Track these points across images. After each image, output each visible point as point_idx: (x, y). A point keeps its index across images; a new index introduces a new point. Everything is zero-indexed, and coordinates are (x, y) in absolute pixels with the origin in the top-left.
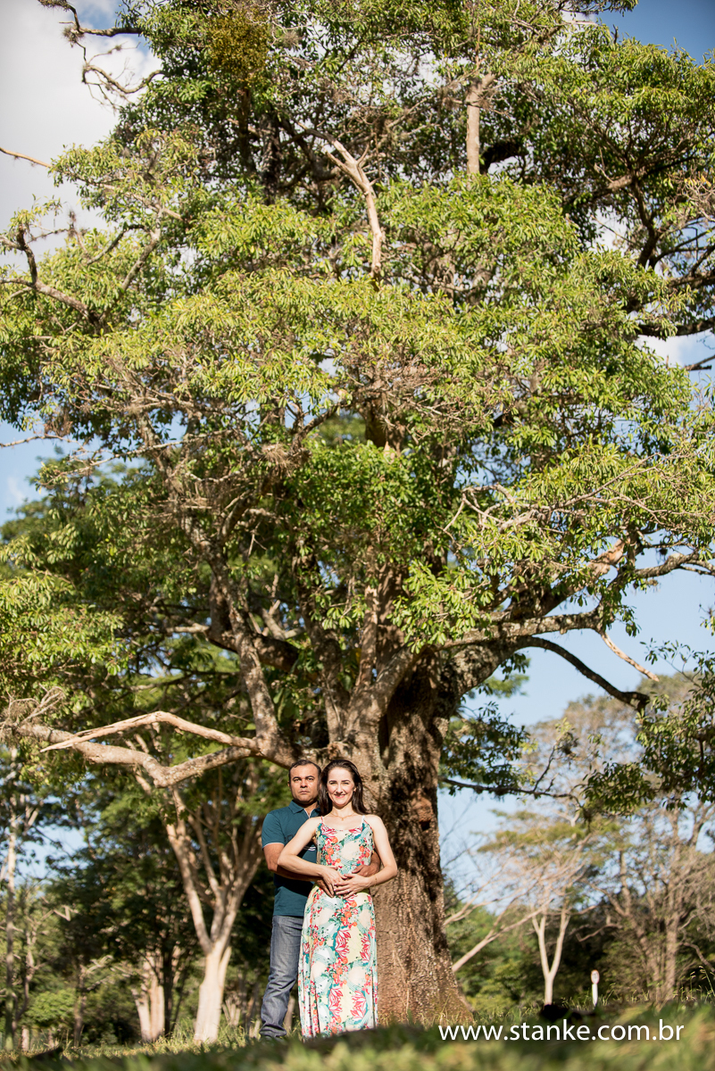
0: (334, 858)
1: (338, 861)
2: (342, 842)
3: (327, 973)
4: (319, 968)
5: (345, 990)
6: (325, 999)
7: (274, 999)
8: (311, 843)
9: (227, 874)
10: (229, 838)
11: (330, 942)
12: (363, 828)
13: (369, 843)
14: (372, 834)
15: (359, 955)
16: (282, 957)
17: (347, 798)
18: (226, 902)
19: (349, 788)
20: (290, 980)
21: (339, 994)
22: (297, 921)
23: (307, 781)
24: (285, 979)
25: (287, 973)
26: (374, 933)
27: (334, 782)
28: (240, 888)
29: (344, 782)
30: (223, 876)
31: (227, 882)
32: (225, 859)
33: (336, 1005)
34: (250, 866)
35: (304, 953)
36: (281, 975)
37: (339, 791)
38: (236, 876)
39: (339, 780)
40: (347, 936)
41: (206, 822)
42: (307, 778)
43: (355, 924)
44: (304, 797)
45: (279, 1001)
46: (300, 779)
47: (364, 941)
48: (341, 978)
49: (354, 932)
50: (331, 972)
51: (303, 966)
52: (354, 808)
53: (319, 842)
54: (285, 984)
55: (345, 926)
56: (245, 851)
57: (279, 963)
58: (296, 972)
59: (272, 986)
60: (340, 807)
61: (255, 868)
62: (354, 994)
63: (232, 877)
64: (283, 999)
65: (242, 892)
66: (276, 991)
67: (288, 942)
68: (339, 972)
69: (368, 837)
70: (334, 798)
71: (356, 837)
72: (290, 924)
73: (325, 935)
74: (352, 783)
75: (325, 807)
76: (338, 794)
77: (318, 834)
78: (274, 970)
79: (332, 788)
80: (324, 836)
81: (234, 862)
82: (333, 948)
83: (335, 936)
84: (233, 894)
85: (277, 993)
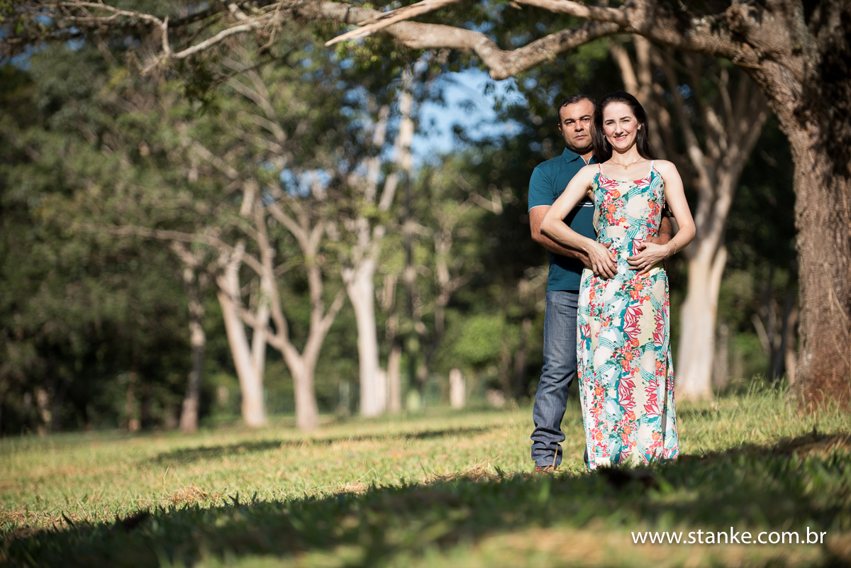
0: (617, 216)
1: (623, 219)
2: (626, 196)
3: (614, 360)
4: (602, 355)
5: (637, 379)
6: (612, 393)
7: (547, 396)
8: (586, 198)
9: (716, 138)
10: (716, 87)
11: (617, 322)
12: (652, 177)
13: (659, 196)
14: (663, 185)
15: (652, 336)
16: (557, 343)
17: (630, 139)
18: (715, 182)
19: (631, 125)
20: (566, 371)
21: (631, 385)
22: (573, 297)
23: (583, 123)
24: (561, 371)
25: (562, 363)
26: (668, 308)
27: (612, 122)
28: (735, 161)
29: (624, 120)
30: (710, 144)
31: (716, 152)
32: (712, 118)
33: (628, 398)
34: (751, 126)
35: (583, 337)
36: (556, 365)
37: (619, 131)
38: (729, 142)
39: (617, 117)
40: (638, 313)
41: (683, 64)
42: (581, 119)
43: (647, 298)
44: (582, 143)
45: (555, 398)
46: (573, 121)
47: (657, 319)
48: (632, 365)
49: (647, 308)
50: (619, 358)
51: (583, 354)
52: (640, 151)
53: (596, 197)
54: (560, 377)
55: (635, 301)
56: (741, 105)
57: (554, 351)
58: (574, 362)
59: (546, 379)
60: (622, 151)
61: (757, 129)
62: (648, 384)
63: (723, 143)
64: (559, 396)
65: (740, 167)
66: (550, 385)
67: (564, 325)
68: (628, 357)
69: (658, 189)
70: (613, 141)
71: (644, 191)
72: (566, 302)
73: (611, 312)
74: (634, 120)
75: (602, 152)
76: (618, 135)
77: (595, 187)
78: (548, 359)
79: (610, 129)
80: (602, 190)
81: (725, 123)
82: (621, 329)
83: (623, 313)
84: (726, 169)
85: (552, 389)
